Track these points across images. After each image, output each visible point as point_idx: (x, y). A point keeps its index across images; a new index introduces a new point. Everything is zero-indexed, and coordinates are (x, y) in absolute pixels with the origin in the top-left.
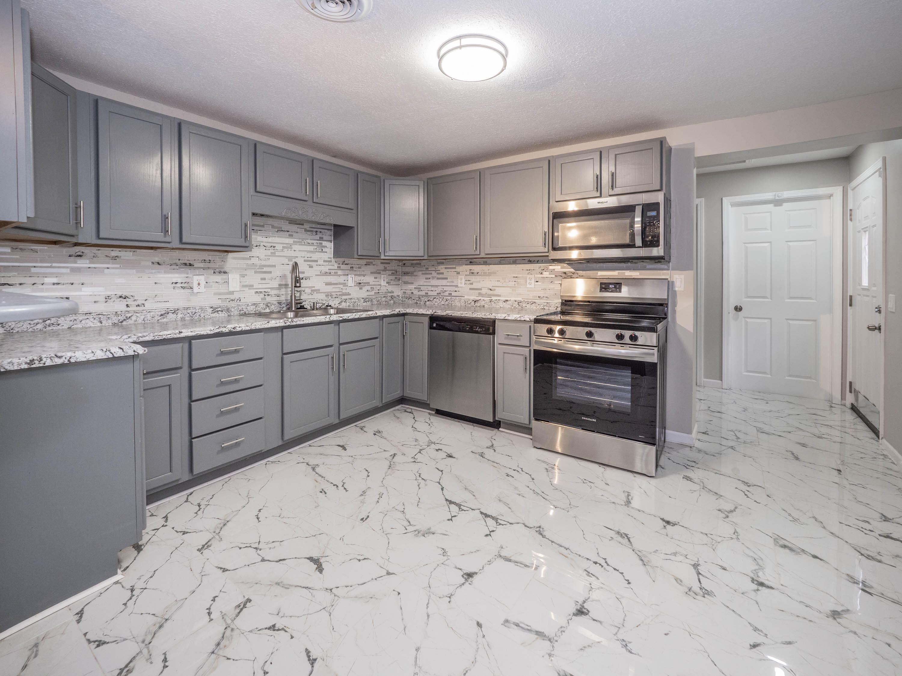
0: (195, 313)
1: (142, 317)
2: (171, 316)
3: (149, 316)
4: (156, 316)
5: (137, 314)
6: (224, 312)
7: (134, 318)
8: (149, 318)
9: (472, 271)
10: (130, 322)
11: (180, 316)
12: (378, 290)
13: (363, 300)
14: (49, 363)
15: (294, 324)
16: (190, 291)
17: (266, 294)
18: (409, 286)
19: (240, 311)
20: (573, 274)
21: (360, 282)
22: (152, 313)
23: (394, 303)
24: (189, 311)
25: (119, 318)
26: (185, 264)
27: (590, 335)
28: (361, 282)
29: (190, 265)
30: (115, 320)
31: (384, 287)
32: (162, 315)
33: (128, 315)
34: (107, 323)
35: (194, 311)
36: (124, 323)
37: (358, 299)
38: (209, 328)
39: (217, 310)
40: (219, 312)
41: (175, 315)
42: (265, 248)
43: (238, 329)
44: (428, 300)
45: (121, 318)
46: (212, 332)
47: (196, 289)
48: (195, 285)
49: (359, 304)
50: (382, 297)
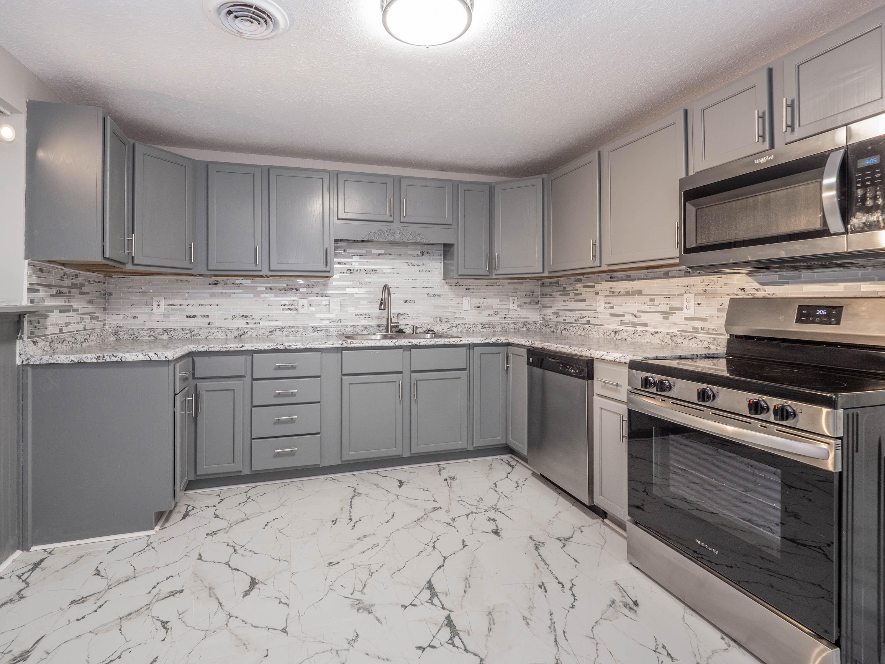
0: (298, 331)
1: (256, 333)
2: (278, 333)
3: (261, 332)
4: (266, 332)
5: (252, 330)
6: (324, 332)
7: (249, 333)
8: (261, 334)
9: (612, 290)
10: (247, 336)
11: (285, 333)
12: (505, 315)
13: (482, 326)
14: (108, 360)
15: (352, 345)
16: (295, 312)
17: (367, 316)
18: (547, 311)
19: (338, 331)
20: (757, 290)
21: (478, 305)
22: (263, 330)
23: (528, 330)
24: (292, 330)
25: (239, 332)
26: (292, 289)
27: (703, 396)
28: (480, 305)
29: (296, 290)
30: (236, 334)
31: (514, 311)
32: (270, 332)
33: (246, 331)
34: (232, 336)
35: (297, 329)
36: (243, 337)
37: (474, 324)
39: (316, 329)
40: (319, 332)
41: (281, 333)
42: (366, 272)
43: (293, 347)
44: (565, 329)
45: (241, 333)
46: (269, 348)
47: (301, 311)
48: (300, 307)
49: (475, 330)
50: (510, 323)
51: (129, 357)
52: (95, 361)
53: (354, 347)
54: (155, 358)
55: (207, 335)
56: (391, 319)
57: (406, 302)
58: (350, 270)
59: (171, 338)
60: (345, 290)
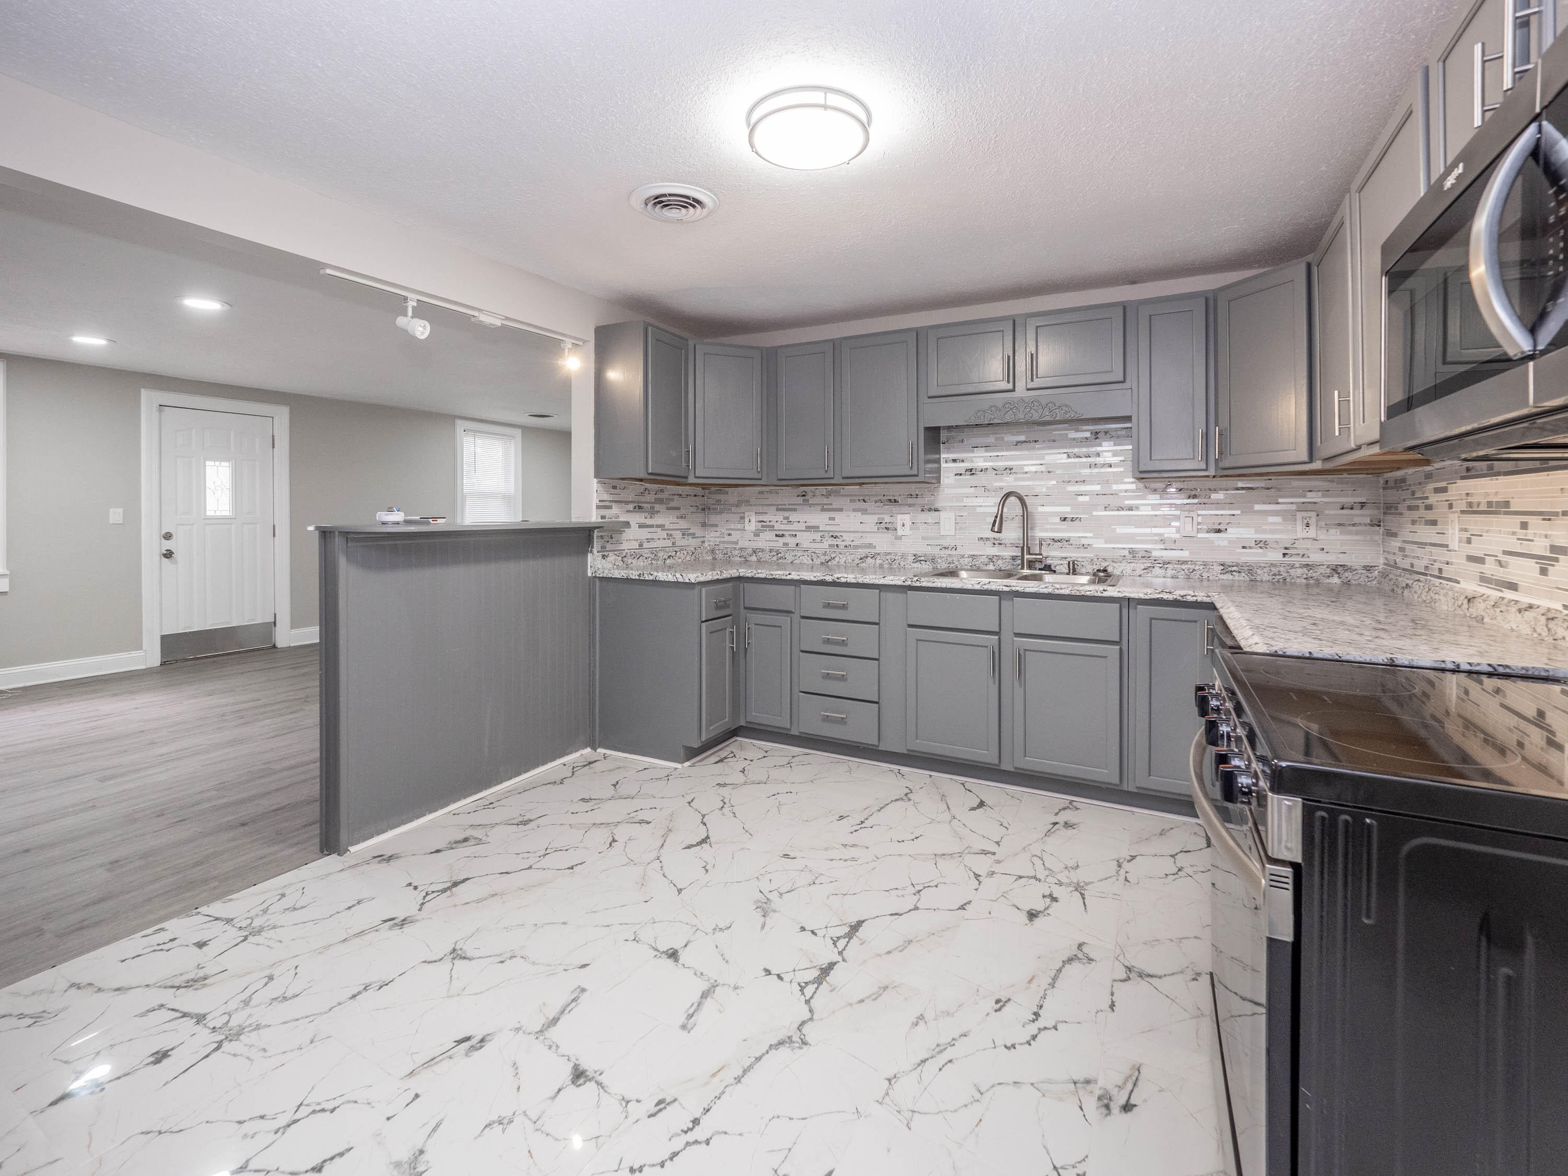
0: (896, 559)
1: (845, 559)
2: (869, 560)
3: (850, 559)
5: (841, 556)
6: (928, 563)
7: (837, 559)
8: (850, 561)
9: (1470, 499)
10: (834, 562)
11: (878, 562)
12: (1286, 548)
13: (1222, 567)
16: (893, 533)
21: (1218, 527)
22: (852, 556)
24: (888, 558)
26: (890, 500)
28: (1222, 527)
29: (895, 501)
30: (823, 559)
32: (861, 559)
33: (833, 556)
34: (817, 562)
35: (894, 557)
36: (830, 563)
37: (1205, 564)
38: (815, 575)
39: (919, 559)
42: (995, 472)
43: (843, 580)
45: (828, 558)
46: (815, 579)
47: (900, 532)
48: (899, 527)
49: (1205, 575)
50: (1297, 565)
51: (662, 576)
52: (637, 578)
53: (921, 587)
54: (681, 580)
55: (793, 558)
56: (1029, 548)
57: (1065, 519)
58: (971, 470)
59: (759, 561)
60: (963, 501)
